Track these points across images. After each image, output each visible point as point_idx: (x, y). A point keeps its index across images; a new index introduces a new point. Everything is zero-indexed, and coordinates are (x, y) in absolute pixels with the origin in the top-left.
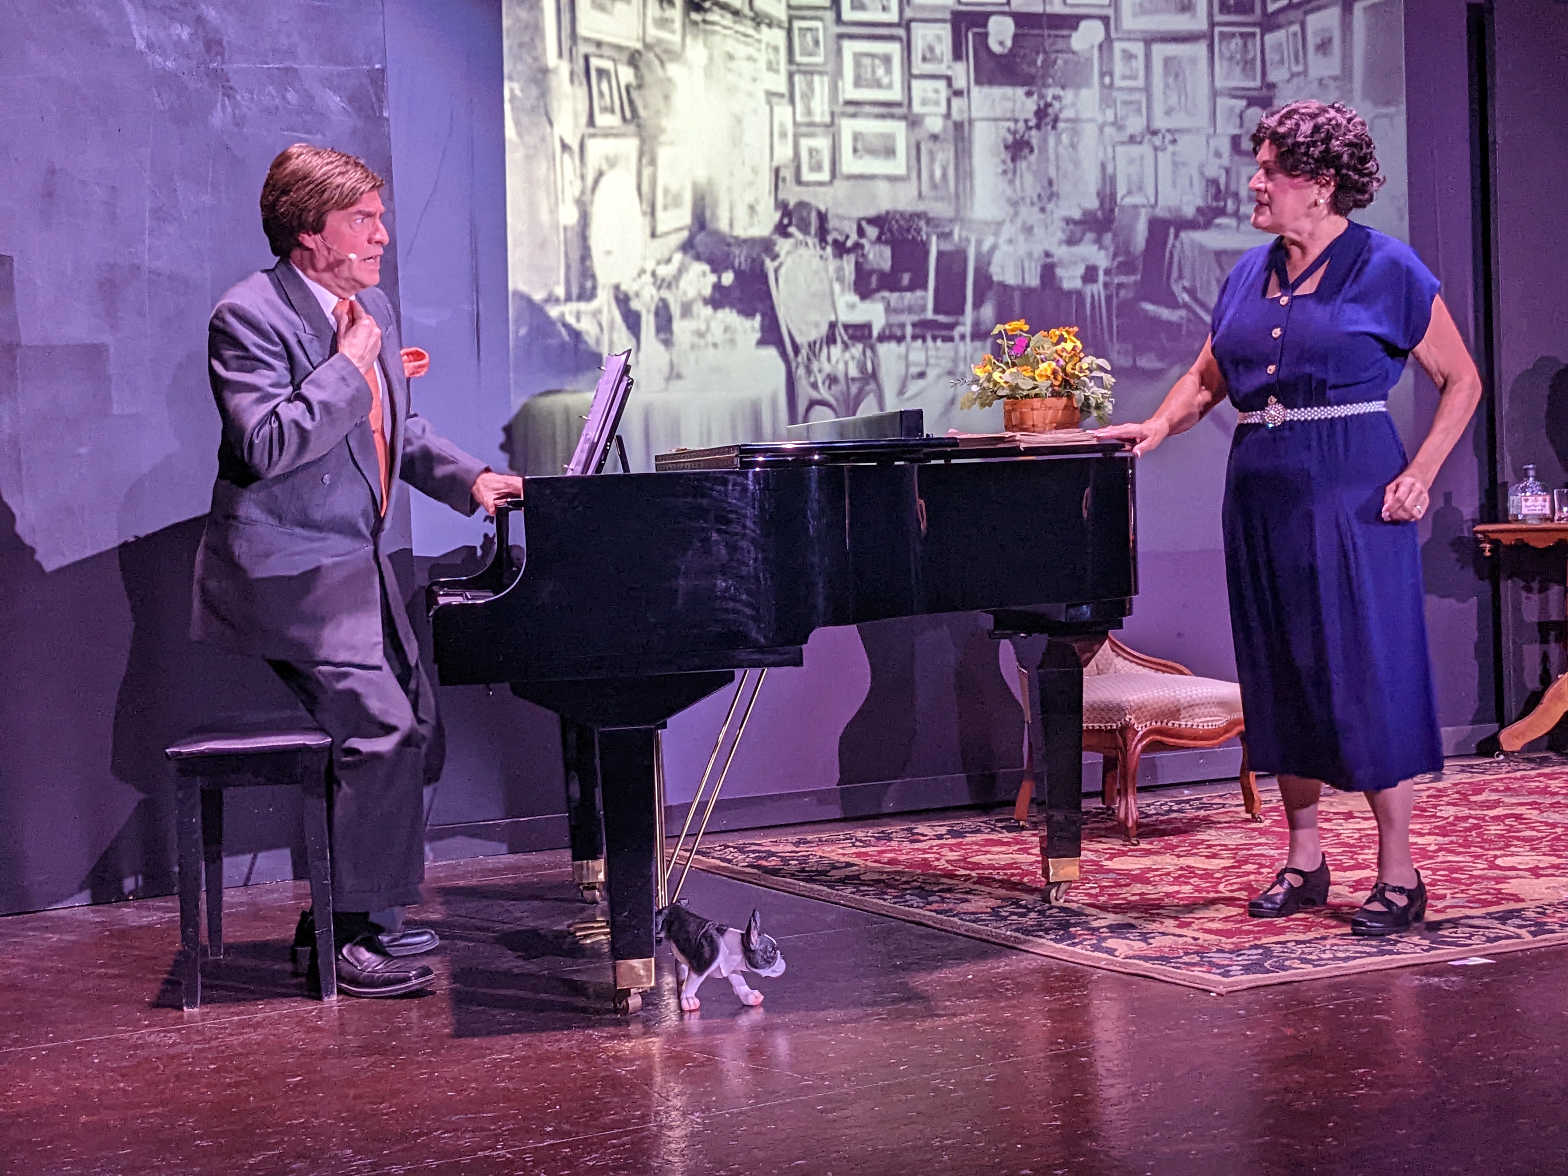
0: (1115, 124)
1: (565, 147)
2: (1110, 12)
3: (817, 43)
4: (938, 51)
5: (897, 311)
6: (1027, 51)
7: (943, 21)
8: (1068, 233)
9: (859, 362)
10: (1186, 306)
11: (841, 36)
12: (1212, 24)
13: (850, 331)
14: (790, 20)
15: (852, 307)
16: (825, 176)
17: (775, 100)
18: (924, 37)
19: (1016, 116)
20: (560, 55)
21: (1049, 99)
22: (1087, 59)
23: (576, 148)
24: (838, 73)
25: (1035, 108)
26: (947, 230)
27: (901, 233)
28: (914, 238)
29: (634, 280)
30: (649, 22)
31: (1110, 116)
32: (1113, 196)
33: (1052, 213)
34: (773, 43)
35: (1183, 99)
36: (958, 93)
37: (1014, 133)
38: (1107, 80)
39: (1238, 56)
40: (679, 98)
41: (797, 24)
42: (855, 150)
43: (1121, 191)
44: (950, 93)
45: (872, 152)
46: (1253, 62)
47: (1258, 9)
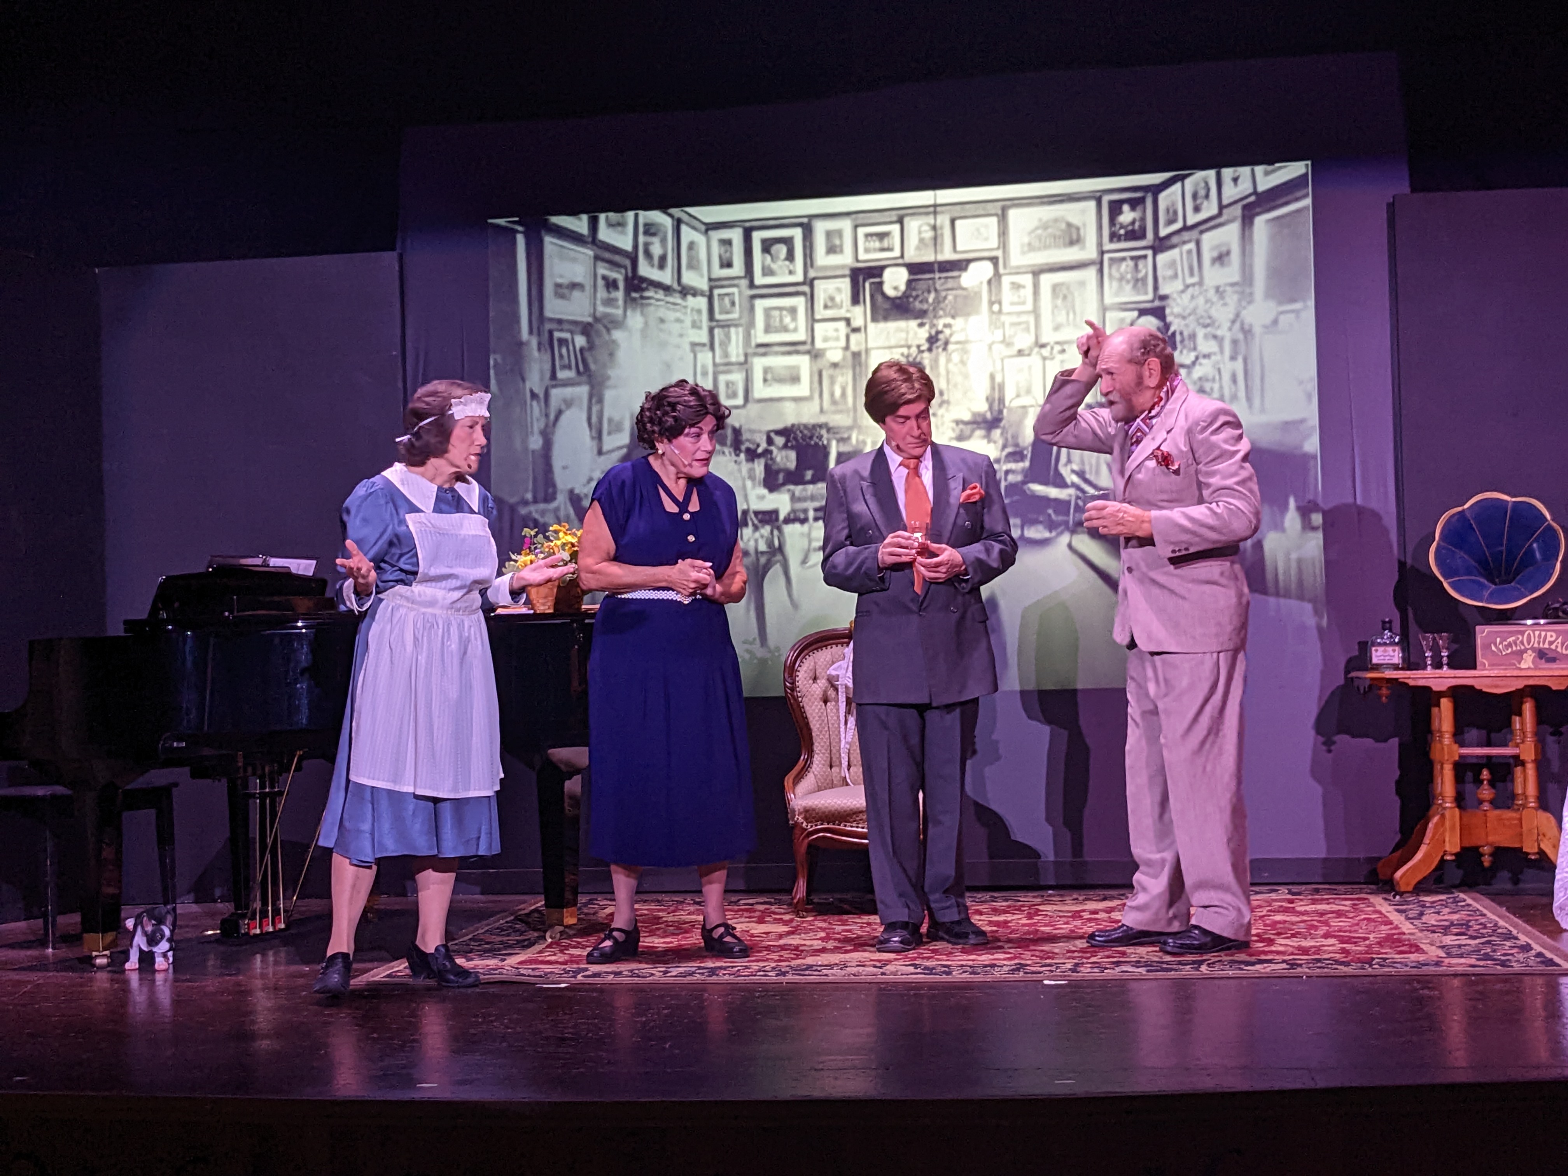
0: (1003, 341)
1: (534, 395)
2: (999, 253)
3: (733, 304)
4: (838, 299)
5: (800, 500)
6: (920, 292)
7: (843, 276)
8: (958, 432)
9: (767, 540)
10: (1074, 485)
11: (753, 297)
12: (1102, 253)
13: (760, 516)
14: (711, 289)
15: (762, 498)
16: (740, 401)
17: (698, 348)
18: (825, 291)
19: (910, 343)
20: (531, 332)
21: (940, 328)
22: (976, 293)
23: (542, 395)
24: (751, 324)
25: (927, 335)
26: (846, 436)
27: (804, 440)
28: (816, 444)
29: (584, 485)
30: (598, 302)
31: (998, 335)
32: (1001, 401)
33: (942, 416)
34: (697, 307)
35: (1071, 316)
36: (856, 330)
37: (908, 356)
38: (996, 307)
39: (1129, 276)
40: (621, 355)
41: (716, 292)
42: (765, 380)
43: (1009, 395)
44: (849, 330)
45: (780, 380)
46: (1144, 280)
47: (1150, 234)
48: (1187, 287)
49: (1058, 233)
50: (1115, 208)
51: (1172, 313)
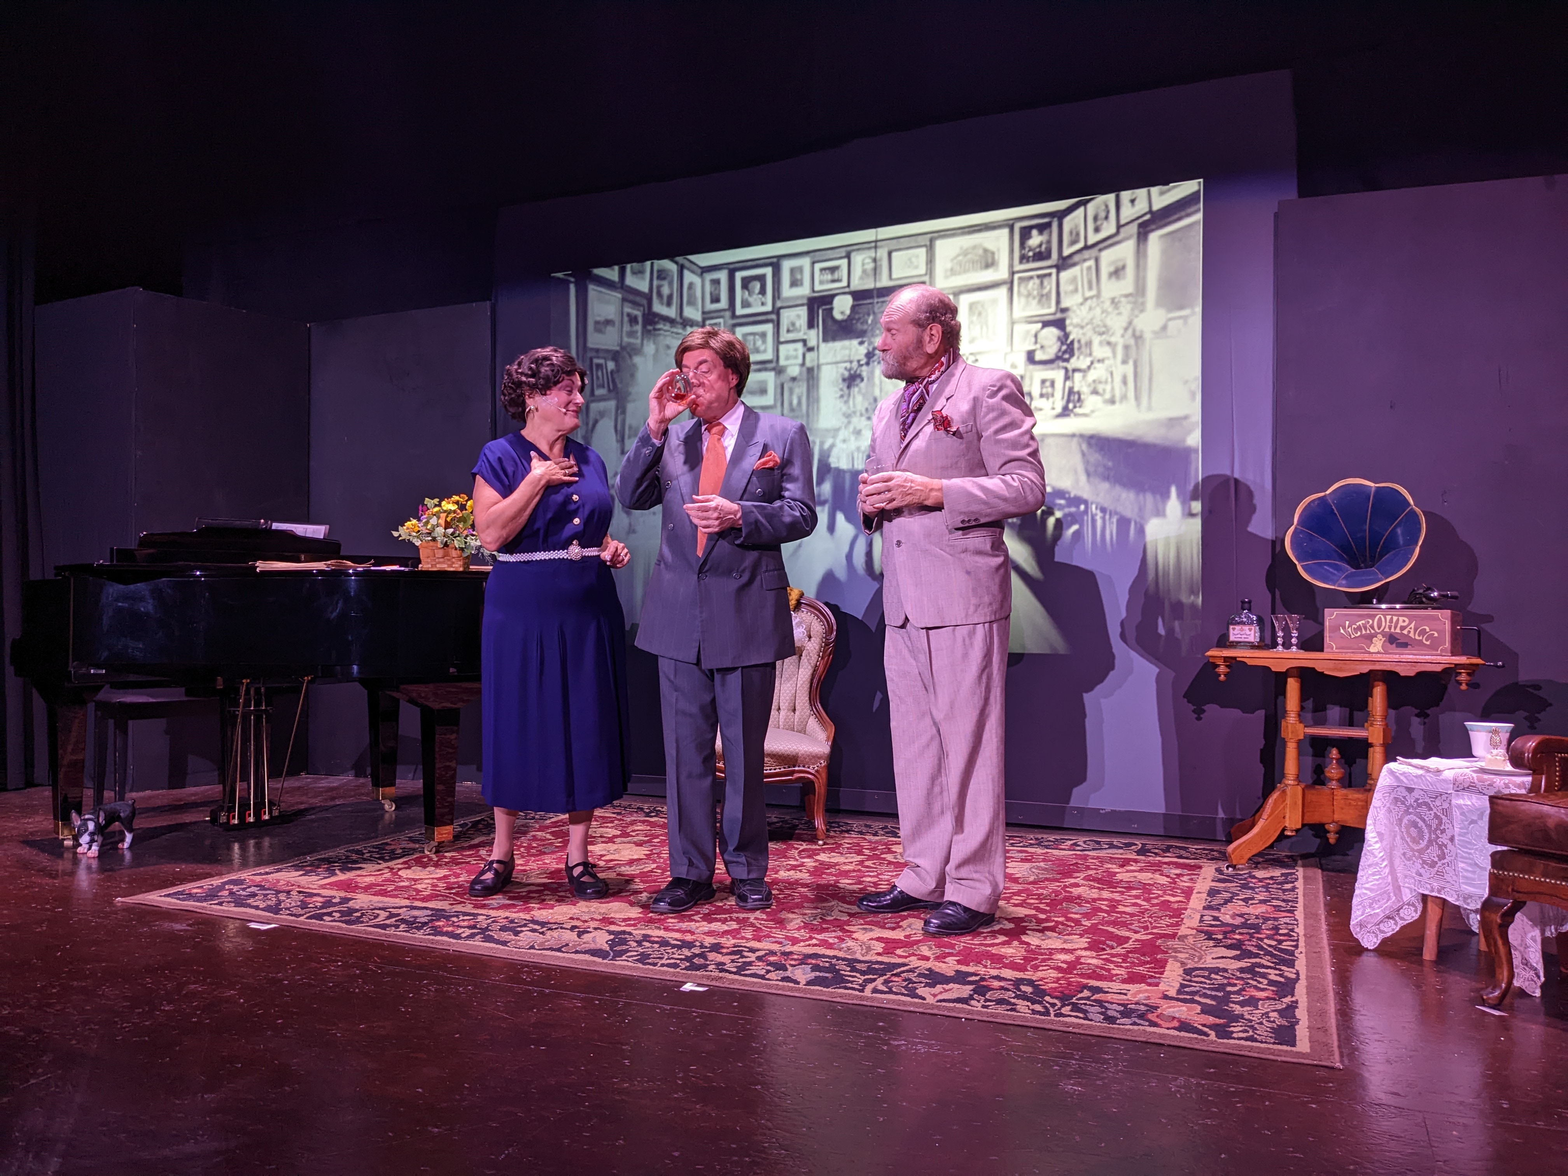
4: (798, 324)
6: (861, 315)
7: (802, 305)
12: (1013, 273)
18: (788, 317)
19: (852, 359)
25: (865, 352)
30: (625, 335)
35: (984, 330)
36: (811, 349)
37: (850, 370)
39: (1035, 293)
40: (639, 374)
44: (805, 350)
46: (1048, 295)
47: (1055, 255)
48: (1086, 299)
49: (977, 258)
50: (1026, 233)
51: (1071, 324)
